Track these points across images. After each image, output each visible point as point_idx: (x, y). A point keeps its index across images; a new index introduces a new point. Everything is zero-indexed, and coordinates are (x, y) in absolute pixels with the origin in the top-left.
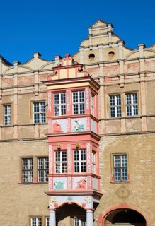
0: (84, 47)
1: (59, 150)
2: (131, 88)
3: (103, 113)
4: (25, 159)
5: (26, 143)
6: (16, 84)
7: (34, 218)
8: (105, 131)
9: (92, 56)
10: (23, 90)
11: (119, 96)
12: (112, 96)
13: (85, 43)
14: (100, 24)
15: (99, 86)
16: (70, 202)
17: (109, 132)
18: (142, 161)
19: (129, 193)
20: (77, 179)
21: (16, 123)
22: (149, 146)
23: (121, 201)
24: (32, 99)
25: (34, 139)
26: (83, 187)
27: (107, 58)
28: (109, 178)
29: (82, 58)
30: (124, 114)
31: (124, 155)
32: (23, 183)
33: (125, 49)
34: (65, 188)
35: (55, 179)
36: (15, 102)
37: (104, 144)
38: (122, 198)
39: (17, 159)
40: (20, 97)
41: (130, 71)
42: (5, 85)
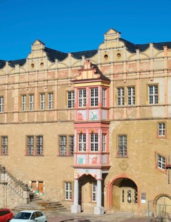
0: (101, 50)
1: (81, 133)
2: (131, 84)
3: (112, 102)
4: (62, 137)
5: (62, 124)
6: (56, 77)
7: (67, 183)
8: (113, 116)
9: (106, 56)
10: (61, 82)
11: (123, 89)
12: (119, 89)
13: (102, 46)
14: (112, 31)
15: (110, 81)
16: (87, 174)
17: (116, 118)
18: (136, 141)
19: (128, 166)
20: (92, 156)
21: (56, 108)
22: (141, 130)
23: (122, 172)
24: (67, 89)
25: (67, 121)
26: (96, 163)
27: (116, 59)
28: (115, 154)
29: (99, 58)
30: (126, 104)
31: (125, 136)
32: (60, 156)
33: (128, 52)
34: (84, 163)
35: (78, 155)
36: (56, 92)
37: (112, 127)
38: (123, 169)
39: (56, 136)
40: (59, 87)
41: (131, 70)
42: (50, 77)
